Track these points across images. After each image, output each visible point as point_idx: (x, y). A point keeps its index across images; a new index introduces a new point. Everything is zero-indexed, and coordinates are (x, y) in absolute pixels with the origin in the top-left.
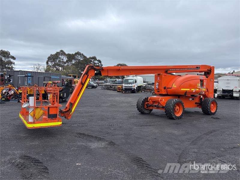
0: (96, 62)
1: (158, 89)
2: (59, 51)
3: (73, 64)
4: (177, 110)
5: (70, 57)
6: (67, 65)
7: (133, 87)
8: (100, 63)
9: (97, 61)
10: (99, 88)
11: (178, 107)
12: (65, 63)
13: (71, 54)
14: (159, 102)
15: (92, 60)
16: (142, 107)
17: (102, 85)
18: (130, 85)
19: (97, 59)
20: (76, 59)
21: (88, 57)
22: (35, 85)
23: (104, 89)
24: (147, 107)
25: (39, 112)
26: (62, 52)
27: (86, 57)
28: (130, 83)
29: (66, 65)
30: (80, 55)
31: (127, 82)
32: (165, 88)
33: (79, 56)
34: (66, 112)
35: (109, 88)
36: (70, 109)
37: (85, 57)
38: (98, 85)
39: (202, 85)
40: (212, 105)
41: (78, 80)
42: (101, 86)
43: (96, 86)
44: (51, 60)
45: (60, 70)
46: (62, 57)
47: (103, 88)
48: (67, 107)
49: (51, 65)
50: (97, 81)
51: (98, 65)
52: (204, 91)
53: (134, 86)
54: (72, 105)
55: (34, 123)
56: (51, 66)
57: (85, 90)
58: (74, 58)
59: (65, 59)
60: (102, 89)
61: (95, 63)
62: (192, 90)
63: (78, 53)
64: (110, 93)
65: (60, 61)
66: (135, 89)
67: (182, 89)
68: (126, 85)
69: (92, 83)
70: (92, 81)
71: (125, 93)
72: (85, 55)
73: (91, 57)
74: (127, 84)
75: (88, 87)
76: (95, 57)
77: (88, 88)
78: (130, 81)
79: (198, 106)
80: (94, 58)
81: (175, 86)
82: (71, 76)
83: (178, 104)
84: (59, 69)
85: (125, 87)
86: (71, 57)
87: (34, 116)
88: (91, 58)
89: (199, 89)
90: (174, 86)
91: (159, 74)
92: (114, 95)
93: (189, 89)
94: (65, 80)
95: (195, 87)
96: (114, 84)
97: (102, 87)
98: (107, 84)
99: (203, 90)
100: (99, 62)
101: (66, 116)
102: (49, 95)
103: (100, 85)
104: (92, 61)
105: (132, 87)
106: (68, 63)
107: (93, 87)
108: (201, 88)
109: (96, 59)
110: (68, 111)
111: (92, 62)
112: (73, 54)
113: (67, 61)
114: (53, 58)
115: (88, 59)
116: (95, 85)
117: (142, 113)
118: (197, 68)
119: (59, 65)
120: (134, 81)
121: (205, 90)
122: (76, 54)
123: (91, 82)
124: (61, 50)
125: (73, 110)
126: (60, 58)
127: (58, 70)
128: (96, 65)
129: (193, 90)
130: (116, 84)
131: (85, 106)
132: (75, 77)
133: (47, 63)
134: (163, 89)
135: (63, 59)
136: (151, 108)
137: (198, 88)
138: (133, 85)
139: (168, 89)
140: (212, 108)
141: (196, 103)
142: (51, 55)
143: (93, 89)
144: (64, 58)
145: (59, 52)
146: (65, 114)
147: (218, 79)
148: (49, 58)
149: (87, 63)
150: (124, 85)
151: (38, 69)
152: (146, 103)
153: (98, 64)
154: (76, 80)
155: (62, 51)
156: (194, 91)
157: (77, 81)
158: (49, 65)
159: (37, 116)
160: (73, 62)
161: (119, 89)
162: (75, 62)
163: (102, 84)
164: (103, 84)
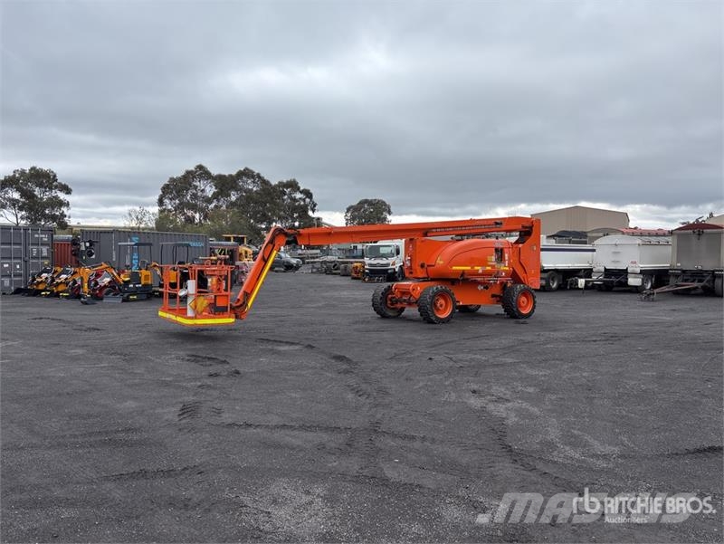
0: (298, 196)
1: (410, 268)
2: (192, 168)
3: (233, 204)
4: (441, 306)
5: (223, 185)
6: (216, 206)
7: (391, 267)
8: (308, 200)
9: (301, 192)
10: (305, 269)
11: (442, 301)
12: (209, 201)
13: (227, 174)
14: (409, 293)
15: (287, 191)
16: (381, 304)
17: (315, 262)
18: (384, 261)
19: (301, 189)
20: (241, 189)
21: (274, 182)
22: (153, 264)
23: (319, 272)
24: (392, 304)
25: (202, 303)
26: (202, 172)
27: (268, 182)
28: (384, 256)
29: (212, 206)
30: (253, 177)
31: (375, 253)
32: (422, 266)
33: (249, 181)
34: (238, 307)
35: (331, 269)
36: (244, 303)
37: (265, 182)
38: (304, 263)
39: (500, 258)
40: (523, 299)
41: (247, 249)
42: (310, 266)
43: (297, 265)
44: (172, 192)
45: (196, 221)
46: (200, 184)
47: (314, 270)
48: (239, 300)
49: (170, 207)
50: (300, 251)
51: (302, 203)
52: (504, 271)
53: (394, 264)
54: (247, 295)
55: (195, 318)
56: (170, 211)
57: (267, 274)
58: (236, 188)
59: (210, 190)
60: (312, 272)
61: (294, 200)
62: (476, 268)
63: (246, 173)
64: (330, 283)
65: (194, 196)
66: (397, 270)
67: (454, 268)
68: (374, 261)
69: (286, 257)
70: (286, 252)
71: (371, 281)
72: (266, 178)
73: (285, 181)
74: (376, 257)
75: (276, 269)
76: (294, 181)
77: (276, 271)
78: (383, 251)
79: (498, 301)
80: (293, 185)
81: (442, 262)
82: (228, 239)
83: (443, 294)
84: (194, 217)
85: (370, 265)
86: (225, 184)
87: (195, 308)
88: (281, 185)
89: (493, 267)
90: (440, 262)
91: (411, 240)
92: (341, 286)
93: (469, 268)
94: (216, 251)
95: (483, 263)
96: (347, 257)
97: (313, 267)
98: (329, 258)
99: (502, 268)
100: (307, 197)
101: (239, 314)
102: (209, 280)
103: (308, 263)
104: (285, 194)
105: (388, 265)
106: (218, 201)
107: (289, 267)
108: (497, 266)
109: (299, 188)
110: (241, 305)
111: (286, 197)
112: (231, 176)
113: (215, 196)
114: (177, 188)
115: (274, 188)
116: (294, 261)
117: (384, 316)
118: (497, 223)
119: (194, 208)
120: (394, 251)
121: (507, 268)
122: (242, 174)
123: (283, 255)
124: (198, 164)
125: (249, 304)
126: (196, 187)
127: (190, 220)
128: (297, 204)
129: (479, 269)
130: (354, 257)
131: (269, 307)
132: (240, 241)
133: (161, 202)
134: (419, 268)
135: (203, 191)
136: (399, 306)
137: (489, 266)
138: (390, 260)
139: (429, 268)
140: (522, 304)
141: (493, 296)
142: (172, 180)
143: (290, 274)
144: (208, 189)
145: (192, 171)
146: (238, 310)
147: (596, 242)
148: (166, 189)
149: (272, 199)
150: (367, 260)
151: (140, 220)
152: (390, 296)
153: (304, 200)
154: (243, 249)
155: (200, 167)
156: (480, 271)
157: (246, 252)
158: (165, 209)
159: (200, 308)
160: (233, 198)
161: (356, 273)
162: (237, 199)
163: (314, 258)
164: (317, 257)
